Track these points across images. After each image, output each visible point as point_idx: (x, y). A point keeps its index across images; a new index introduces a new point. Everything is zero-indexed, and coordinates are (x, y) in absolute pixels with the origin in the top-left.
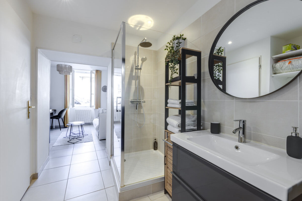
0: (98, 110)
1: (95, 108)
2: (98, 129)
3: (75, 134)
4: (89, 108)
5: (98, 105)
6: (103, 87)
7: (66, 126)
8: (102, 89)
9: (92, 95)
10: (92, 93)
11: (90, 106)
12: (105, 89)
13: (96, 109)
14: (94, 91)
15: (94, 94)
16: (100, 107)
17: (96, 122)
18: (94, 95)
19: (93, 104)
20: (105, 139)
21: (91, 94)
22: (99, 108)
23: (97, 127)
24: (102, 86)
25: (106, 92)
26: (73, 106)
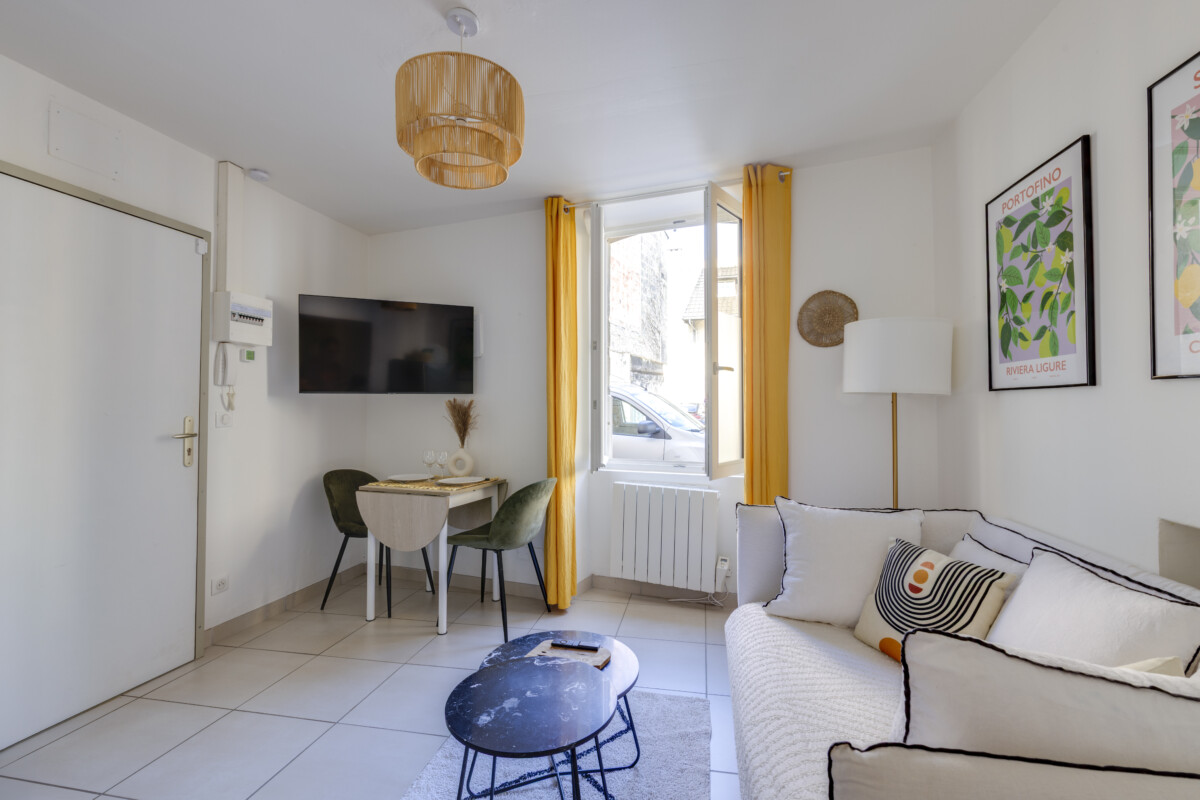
0: (770, 513)
4: (695, 479)
6: (804, 309)
8: (799, 324)
9: (721, 373)
10: (720, 364)
12: (824, 321)
13: (751, 500)
15: (736, 366)
19: (730, 447)
21: (713, 368)
22: (780, 502)
24: (799, 298)
25: (835, 344)
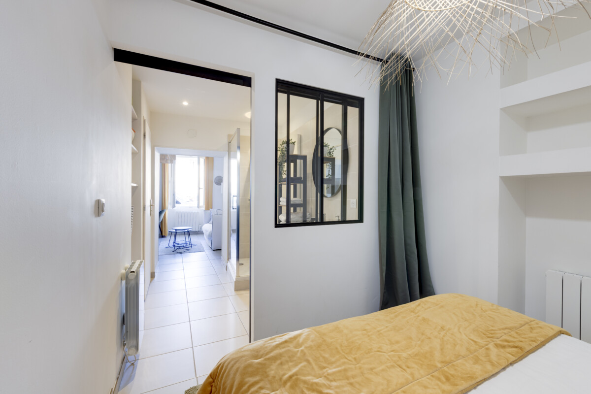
0: (209, 211)
1: (204, 209)
2: (210, 237)
3: (179, 244)
4: (196, 210)
5: (209, 205)
6: (215, 179)
7: (164, 235)
8: (215, 181)
9: (200, 190)
11: (197, 206)
12: (219, 181)
13: (206, 210)
14: (202, 185)
16: (212, 208)
17: (207, 228)
18: (203, 190)
19: (202, 203)
20: (221, 250)
21: (199, 188)
22: (210, 209)
23: (210, 233)
24: (214, 177)
25: (221, 185)
26: (174, 206)
